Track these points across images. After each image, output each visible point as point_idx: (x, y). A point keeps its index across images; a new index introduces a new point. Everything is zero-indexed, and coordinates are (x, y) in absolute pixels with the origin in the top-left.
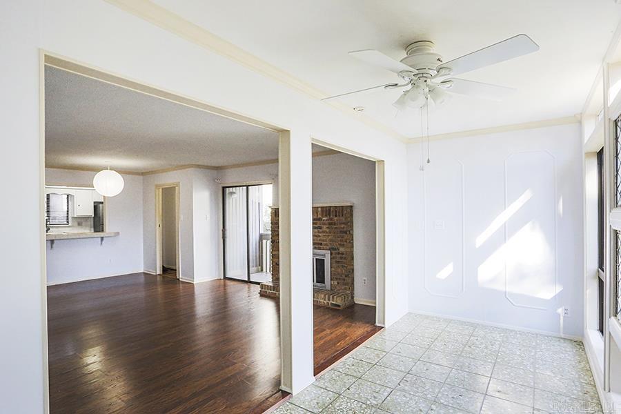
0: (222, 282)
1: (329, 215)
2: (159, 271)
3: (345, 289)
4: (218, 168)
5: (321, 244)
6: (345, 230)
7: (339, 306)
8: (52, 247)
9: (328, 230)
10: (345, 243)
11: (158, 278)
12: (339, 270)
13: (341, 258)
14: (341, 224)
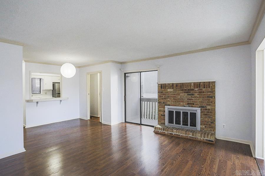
0: (124, 124)
1: (200, 87)
2: (89, 118)
3: (211, 130)
4: (122, 63)
5: (193, 104)
6: (211, 96)
7: (212, 141)
8: (37, 106)
9: (198, 96)
10: (211, 104)
11: (88, 121)
12: (206, 119)
13: (208, 112)
14: (208, 92)
